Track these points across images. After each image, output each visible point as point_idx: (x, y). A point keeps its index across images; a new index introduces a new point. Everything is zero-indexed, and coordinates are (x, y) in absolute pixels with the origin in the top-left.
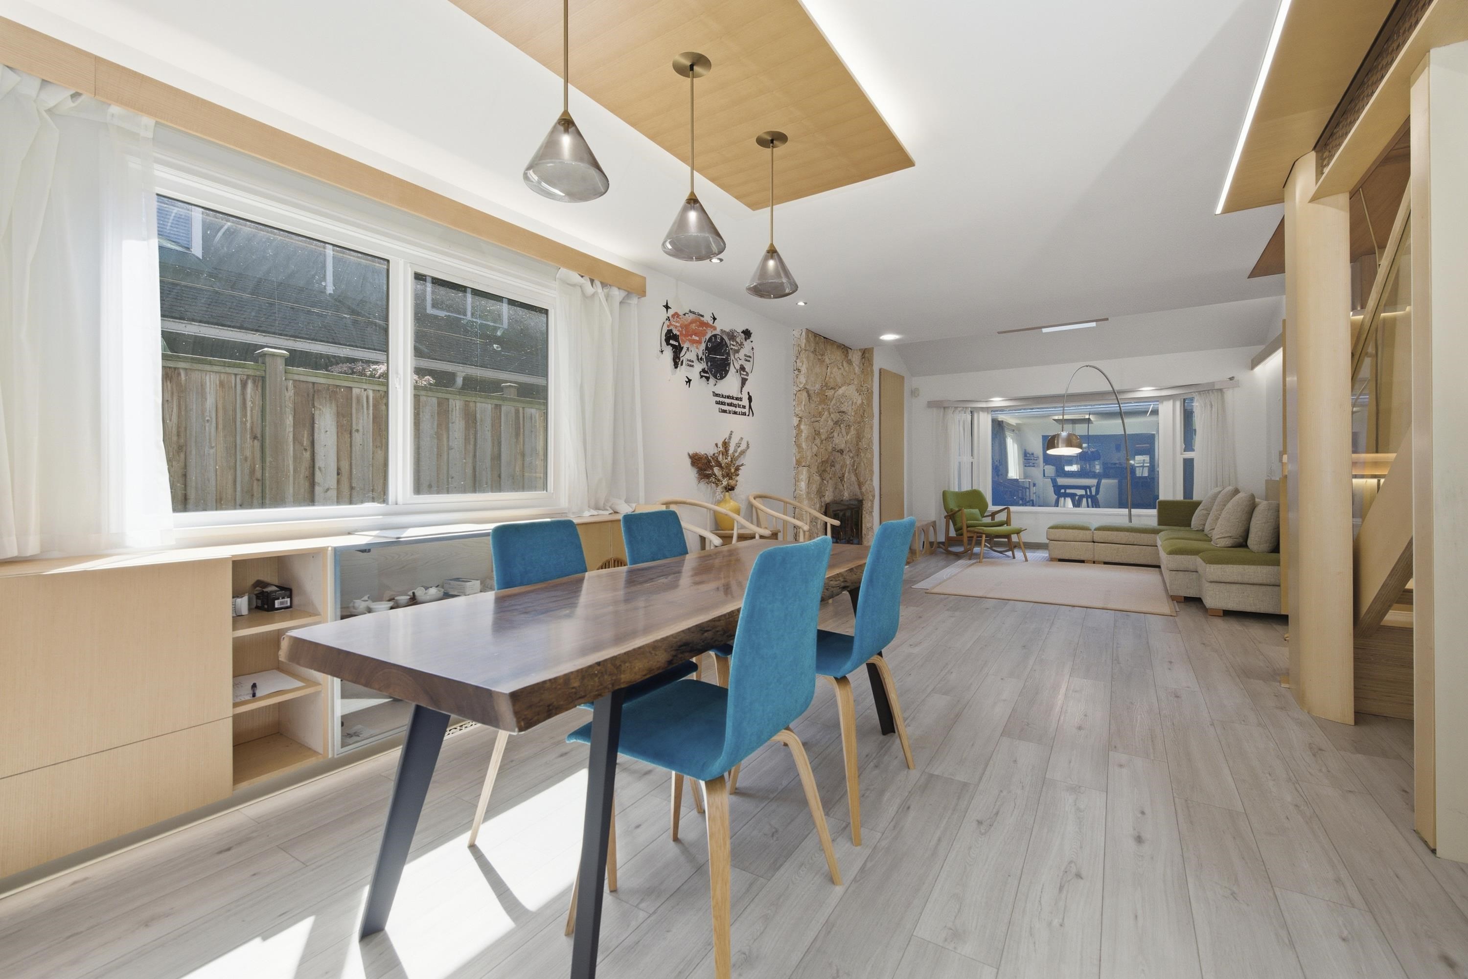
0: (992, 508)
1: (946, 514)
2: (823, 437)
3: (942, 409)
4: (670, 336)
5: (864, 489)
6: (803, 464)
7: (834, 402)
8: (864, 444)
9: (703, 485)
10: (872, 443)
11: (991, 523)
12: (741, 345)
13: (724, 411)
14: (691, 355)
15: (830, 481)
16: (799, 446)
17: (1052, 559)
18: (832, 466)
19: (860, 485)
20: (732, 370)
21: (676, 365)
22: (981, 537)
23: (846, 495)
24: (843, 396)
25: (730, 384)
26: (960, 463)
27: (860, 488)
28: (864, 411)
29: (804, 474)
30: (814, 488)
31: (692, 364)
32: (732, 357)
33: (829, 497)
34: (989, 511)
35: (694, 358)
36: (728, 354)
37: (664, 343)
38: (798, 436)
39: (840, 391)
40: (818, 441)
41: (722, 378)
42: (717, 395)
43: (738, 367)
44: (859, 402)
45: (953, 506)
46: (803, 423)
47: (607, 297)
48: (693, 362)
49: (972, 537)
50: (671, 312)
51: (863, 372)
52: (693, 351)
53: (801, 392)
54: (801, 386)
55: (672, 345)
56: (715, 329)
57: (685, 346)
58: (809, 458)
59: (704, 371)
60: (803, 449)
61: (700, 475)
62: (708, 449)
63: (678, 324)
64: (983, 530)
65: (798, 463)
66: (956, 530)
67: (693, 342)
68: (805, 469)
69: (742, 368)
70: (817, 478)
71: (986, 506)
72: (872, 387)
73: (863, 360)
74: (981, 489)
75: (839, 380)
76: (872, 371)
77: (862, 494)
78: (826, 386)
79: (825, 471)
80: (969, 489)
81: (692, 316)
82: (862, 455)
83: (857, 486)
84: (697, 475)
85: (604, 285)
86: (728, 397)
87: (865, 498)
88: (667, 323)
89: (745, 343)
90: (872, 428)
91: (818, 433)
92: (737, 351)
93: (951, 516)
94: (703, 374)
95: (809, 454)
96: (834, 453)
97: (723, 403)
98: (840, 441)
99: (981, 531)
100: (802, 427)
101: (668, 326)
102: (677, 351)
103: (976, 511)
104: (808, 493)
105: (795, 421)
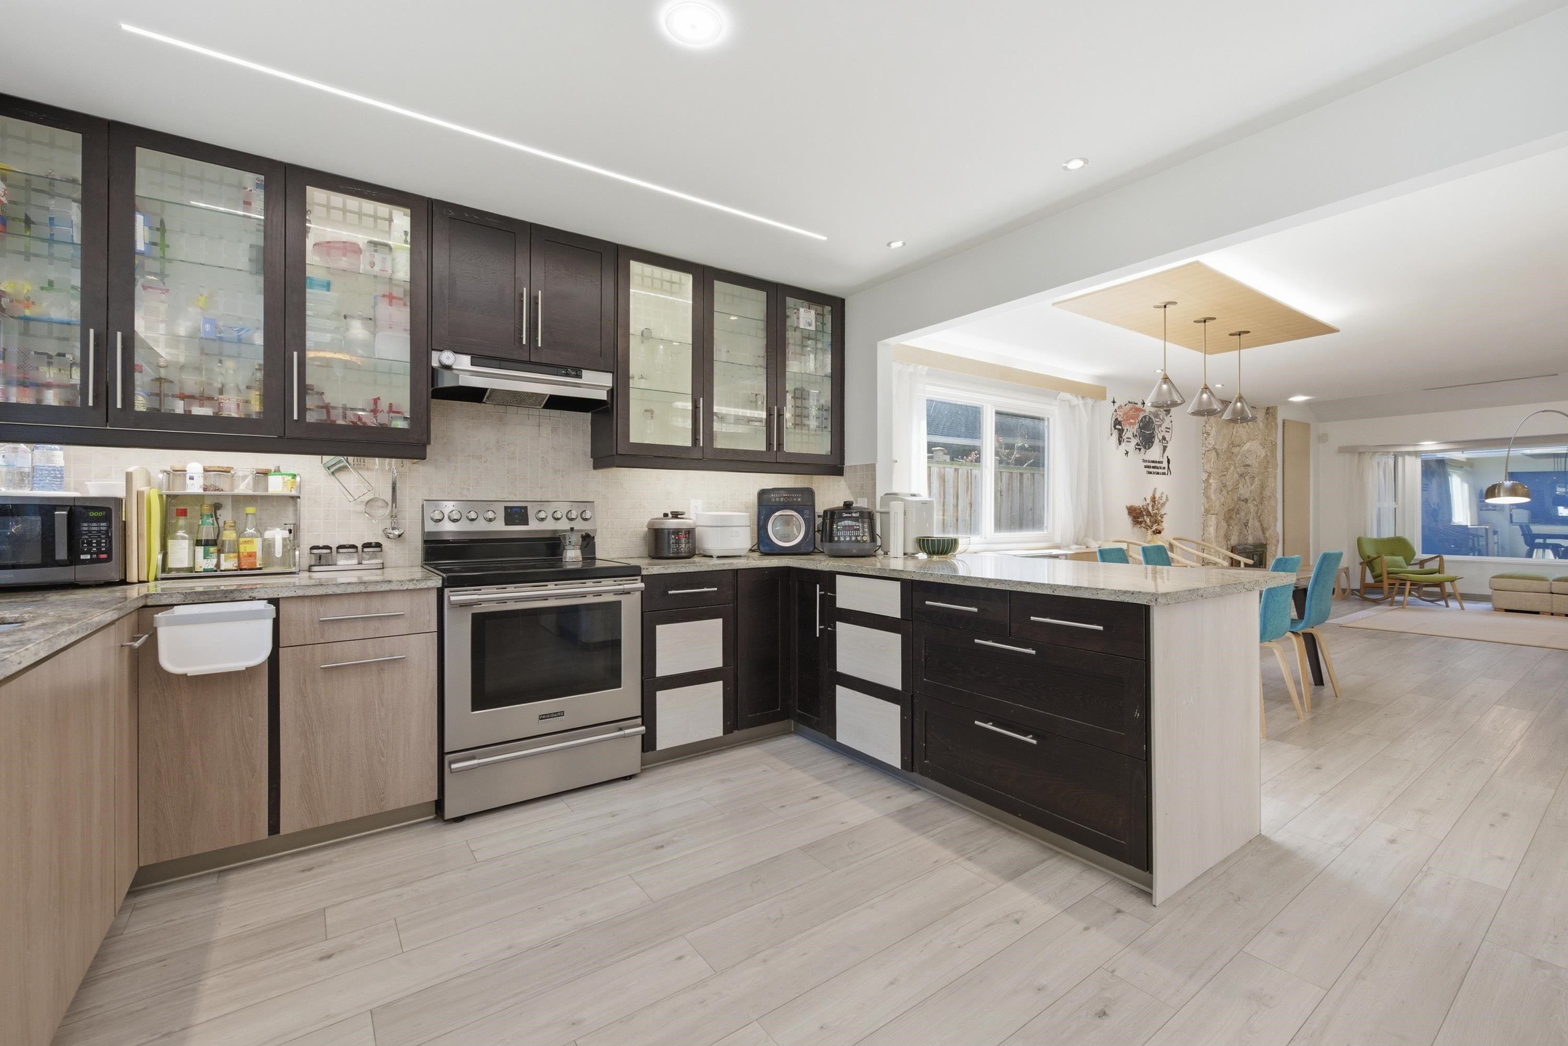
0: (1420, 555)
1: (1362, 561)
2: (1230, 488)
3: (1357, 456)
4: (1117, 422)
5: (1267, 535)
6: (1212, 512)
7: (1239, 457)
8: (1267, 493)
9: (1137, 529)
10: (1276, 492)
11: (1418, 571)
12: (1163, 420)
13: (1150, 473)
14: (1129, 434)
15: (1236, 527)
16: (1208, 497)
17: (1496, 609)
18: (1238, 513)
19: (1264, 530)
20: (1156, 440)
21: (1120, 443)
22: (1405, 584)
23: (1250, 540)
24: (1249, 451)
25: (1154, 453)
26: (1379, 509)
27: (1264, 533)
28: (1268, 462)
29: (1213, 520)
30: (1222, 532)
31: (1129, 440)
32: (1157, 431)
33: (1234, 540)
34: (1416, 559)
35: (1131, 436)
36: (1154, 429)
37: (1113, 428)
38: (1206, 489)
39: (1245, 448)
40: (1225, 492)
41: (1149, 448)
42: (1144, 461)
43: (1161, 438)
44: (1263, 454)
45: (1370, 551)
46: (1212, 478)
47: (1085, 405)
48: (1130, 438)
49: (1394, 584)
50: (1117, 405)
51: (1267, 427)
52: (1131, 430)
53: (1210, 452)
54: (1210, 447)
55: (1117, 429)
56: (1144, 411)
57: (1125, 428)
58: (1217, 507)
59: (1137, 444)
60: (1212, 499)
61: (1134, 521)
62: (1138, 503)
63: (1121, 414)
64: (1407, 576)
65: (1207, 511)
66: (1375, 577)
67: (1131, 424)
68: (1214, 516)
69: (1164, 438)
70: (1224, 524)
71: (1414, 554)
72: (1276, 438)
73: (1267, 415)
74: (1407, 536)
75: (1244, 438)
76: (1276, 425)
77: (1266, 539)
78: (1233, 444)
79: (1231, 518)
80: (1392, 535)
81: (1130, 405)
82: (1266, 503)
83: (1261, 533)
84: (1132, 522)
85: (1083, 398)
86: (1153, 462)
87: (1268, 543)
88: (1115, 413)
89: (1165, 418)
90: (1275, 477)
91: (1225, 486)
92: (1160, 426)
93: (1369, 563)
94: (1137, 447)
95: (1217, 504)
96: (1239, 502)
97: (1149, 467)
98: (1244, 491)
99: (1405, 578)
100: (1211, 481)
101: (1116, 416)
102: (1121, 432)
103: (1400, 559)
104: (1217, 537)
105: (1204, 476)
